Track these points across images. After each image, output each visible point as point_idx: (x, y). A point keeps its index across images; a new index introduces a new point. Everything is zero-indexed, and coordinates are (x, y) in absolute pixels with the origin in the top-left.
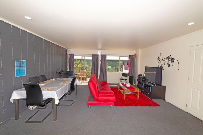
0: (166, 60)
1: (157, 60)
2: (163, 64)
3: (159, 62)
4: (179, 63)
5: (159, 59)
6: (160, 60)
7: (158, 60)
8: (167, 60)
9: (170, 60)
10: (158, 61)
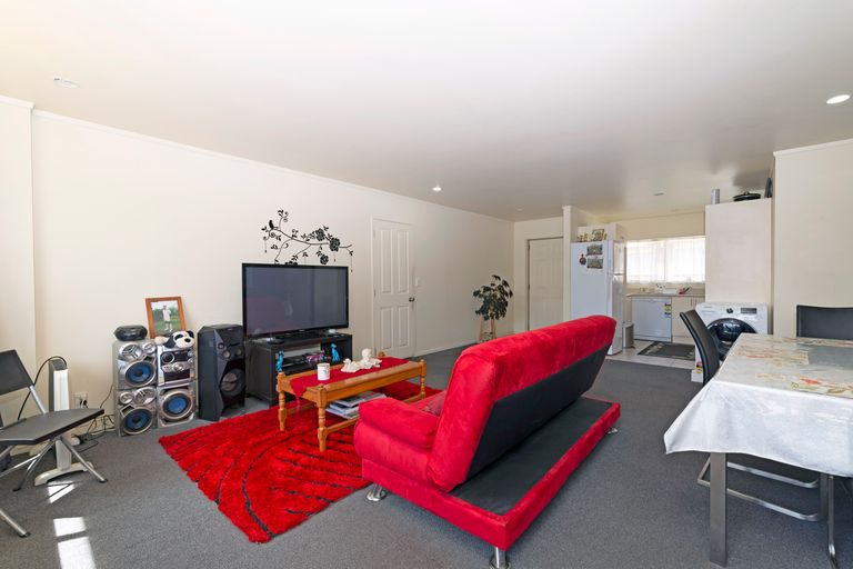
0: (312, 241)
1: (267, 235)
2: (300, 256)
3: (278, 243)
4: (351, 253)
5: (277, 233)
6: (284, 238)
7: (273, 235)
8: (316, 241)
9: (325, 241)
10: (273, 241)
